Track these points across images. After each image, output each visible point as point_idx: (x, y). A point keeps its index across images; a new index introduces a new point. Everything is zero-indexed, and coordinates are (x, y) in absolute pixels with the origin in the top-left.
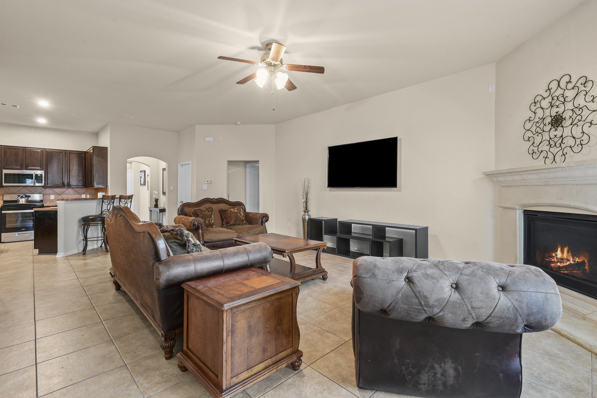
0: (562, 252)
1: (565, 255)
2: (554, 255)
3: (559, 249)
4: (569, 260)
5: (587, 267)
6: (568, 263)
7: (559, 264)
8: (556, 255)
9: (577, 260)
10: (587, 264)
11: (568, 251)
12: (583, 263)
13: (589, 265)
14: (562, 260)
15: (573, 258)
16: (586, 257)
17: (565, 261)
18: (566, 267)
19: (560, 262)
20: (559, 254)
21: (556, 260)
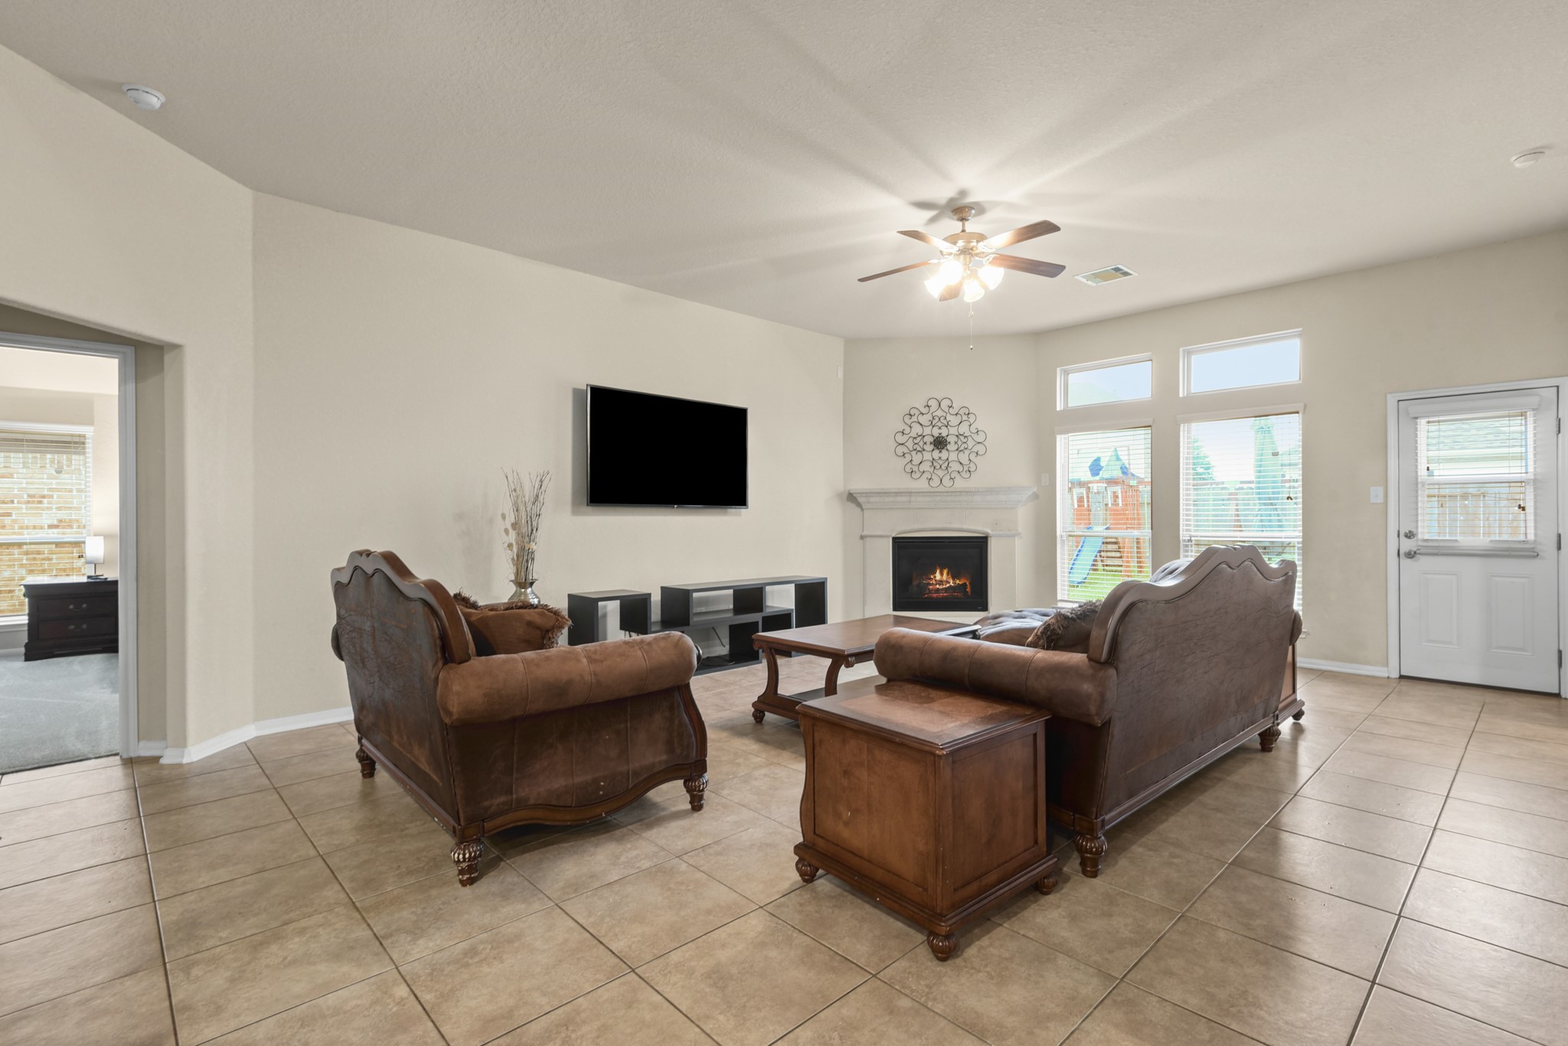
0: (942, 574)
1: (945, 577)
2: (932, 577)
3: (938, 571)
4: (949, 583)
5: (968, 590)
6: (948, 585)
7: (938, 586)
8: (935, 577)
9: (958, 582)
10: (969, 586)
11: (948, 574)
12: (965, 584)
13: (971, 588)
14: (941, 582)
15: (953, 579)
16: (967, 579)
17: (944, 583)
18: (946, 590)
19: (940, 585)
20: (938, 576)
21: (934, 582)
